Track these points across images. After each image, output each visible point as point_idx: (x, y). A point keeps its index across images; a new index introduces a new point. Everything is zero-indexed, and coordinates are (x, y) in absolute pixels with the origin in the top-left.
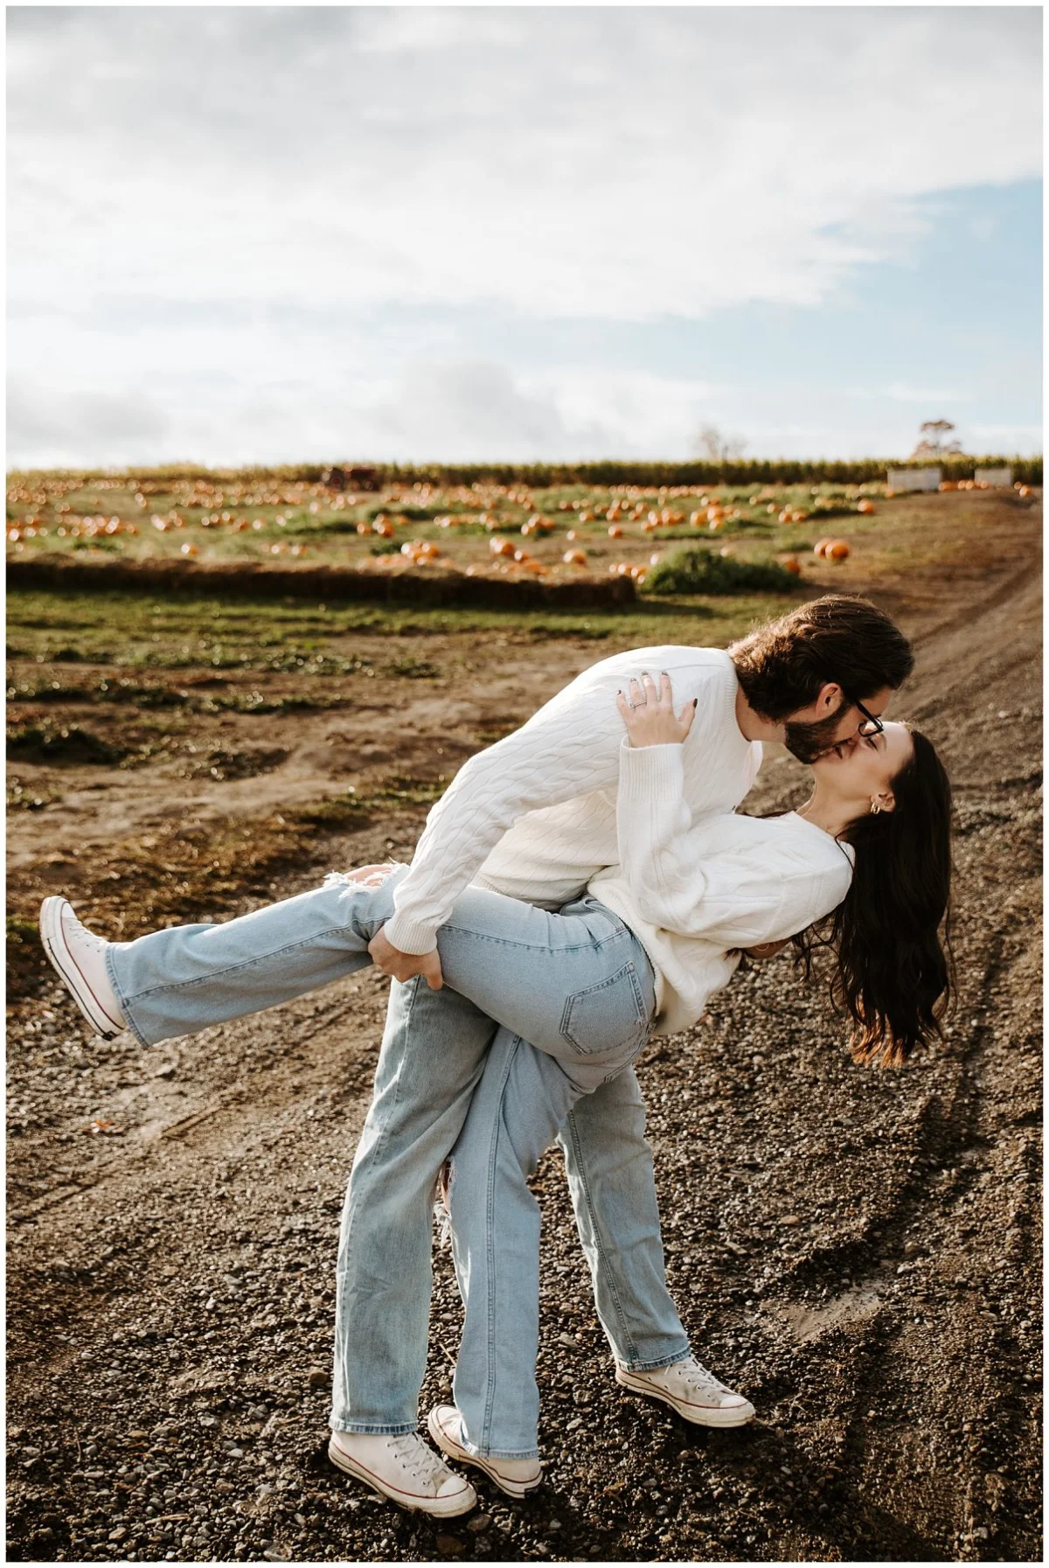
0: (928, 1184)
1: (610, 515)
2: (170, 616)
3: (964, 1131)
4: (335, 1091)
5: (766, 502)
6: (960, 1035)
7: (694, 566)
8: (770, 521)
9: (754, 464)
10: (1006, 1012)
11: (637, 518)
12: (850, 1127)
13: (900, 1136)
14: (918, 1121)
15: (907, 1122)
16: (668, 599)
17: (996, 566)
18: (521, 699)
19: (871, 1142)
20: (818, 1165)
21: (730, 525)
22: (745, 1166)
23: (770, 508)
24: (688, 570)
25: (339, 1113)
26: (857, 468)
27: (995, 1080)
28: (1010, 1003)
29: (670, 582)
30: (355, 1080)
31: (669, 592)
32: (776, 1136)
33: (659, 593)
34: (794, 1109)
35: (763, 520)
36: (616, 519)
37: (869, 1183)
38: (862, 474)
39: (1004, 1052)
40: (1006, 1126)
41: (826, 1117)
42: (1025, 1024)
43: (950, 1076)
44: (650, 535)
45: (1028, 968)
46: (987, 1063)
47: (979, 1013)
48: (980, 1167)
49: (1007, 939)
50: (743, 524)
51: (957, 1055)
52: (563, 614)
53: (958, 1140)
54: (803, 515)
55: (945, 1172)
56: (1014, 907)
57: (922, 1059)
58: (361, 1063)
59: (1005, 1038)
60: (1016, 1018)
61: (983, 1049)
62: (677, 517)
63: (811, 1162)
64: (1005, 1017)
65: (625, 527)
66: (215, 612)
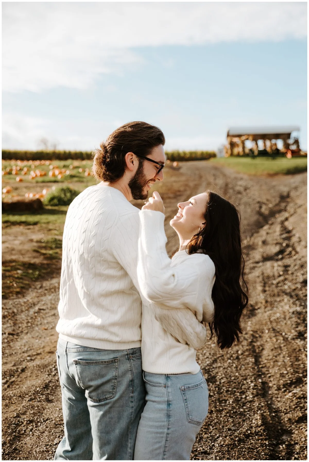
0: (277, 453)
1: (14, 172)
3: (279, 428)
4: (9, 439)
5: (77, 167)
6: (257, 386)
7: (65, 194)
8: (82, 175)
10: (269, 375)
11: (25, 174)
12: (235, 430)
13: (257, 432)
14: (261, 425)
15: (257, 426)
16: (56, 208)
17: (178, 193)
18: (14, 252)
19: (247, 436)
20: (231, 449)
22: (202, 453)
23: (80, 170)
24: (63, 196)
25: (15, 449)
27: (279, 405)
28: (268, 371)
29: (56, 201)
30: (15, 432)
31: (56, 205)
32: (208, 437)
33: (52, 205)
34: (209, 425)
35: (78, 175)
36: (16, 174)
37: (255, 455)
39: (276, 392)
40: (293, 424)
41: (223, 427)
42: (280, 380)
43: (263, 404)
44: (34, 181)
45: (269, 356)
46: (272, 397)
47: (259, 376)
48: (293, 443)
49: (255, 344)
50: (72, 176)
51: (260, 395)
52: (14, 214)
53: (278, 432)
55: (281, 446)
56: (252, 331)
57: (248, 398)
58: (14, 424)
59: (275, 386)
60: (274, 377)
61: (268, 392)
62: (43, 173)
63: (228, 448)
64: (270, 377)
65: (24, 178)
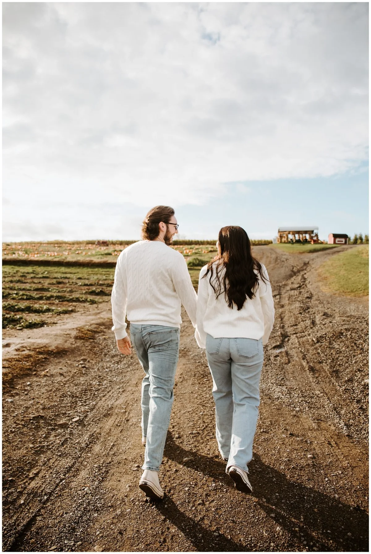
2: (92, 271)
5: (198, 249)
7: (196, 261)
8: (200, 253)
9: (189, 241)
16: (192, 267)
21: (193, 253)
24: (195, 262)
26: (211, 242)
29: (191, 264)
31: (192, 266)
35: (199, 252)
38: (212, 243)
50: (197, 253)
54: (208, 251)
66: (101, 270)
